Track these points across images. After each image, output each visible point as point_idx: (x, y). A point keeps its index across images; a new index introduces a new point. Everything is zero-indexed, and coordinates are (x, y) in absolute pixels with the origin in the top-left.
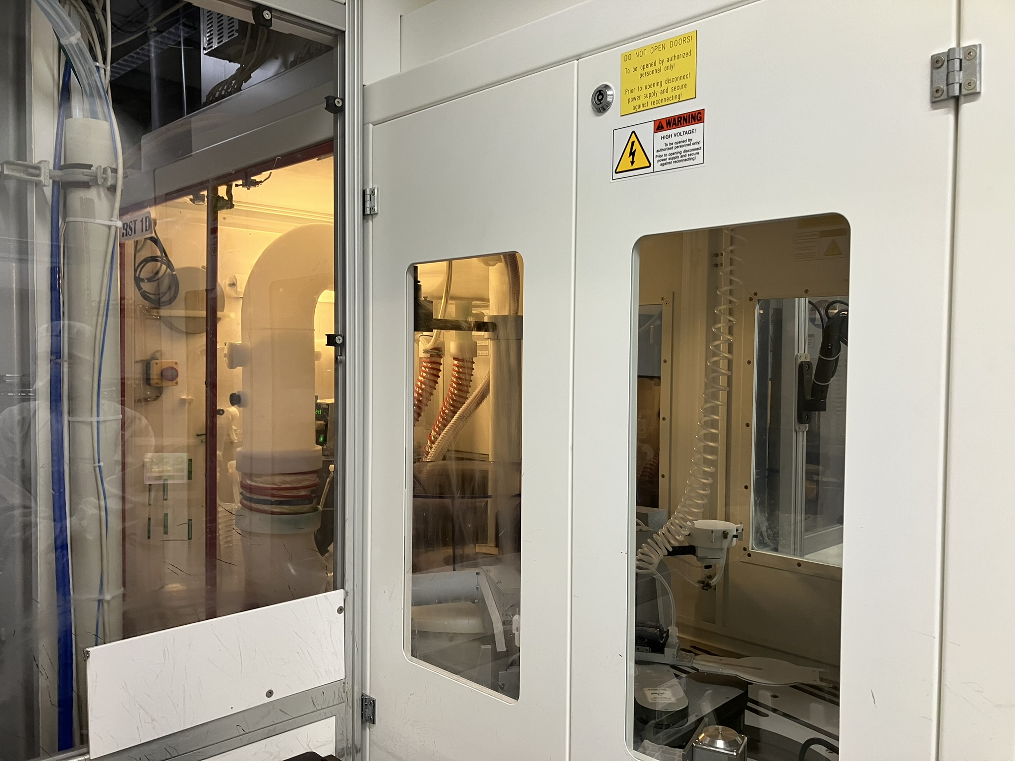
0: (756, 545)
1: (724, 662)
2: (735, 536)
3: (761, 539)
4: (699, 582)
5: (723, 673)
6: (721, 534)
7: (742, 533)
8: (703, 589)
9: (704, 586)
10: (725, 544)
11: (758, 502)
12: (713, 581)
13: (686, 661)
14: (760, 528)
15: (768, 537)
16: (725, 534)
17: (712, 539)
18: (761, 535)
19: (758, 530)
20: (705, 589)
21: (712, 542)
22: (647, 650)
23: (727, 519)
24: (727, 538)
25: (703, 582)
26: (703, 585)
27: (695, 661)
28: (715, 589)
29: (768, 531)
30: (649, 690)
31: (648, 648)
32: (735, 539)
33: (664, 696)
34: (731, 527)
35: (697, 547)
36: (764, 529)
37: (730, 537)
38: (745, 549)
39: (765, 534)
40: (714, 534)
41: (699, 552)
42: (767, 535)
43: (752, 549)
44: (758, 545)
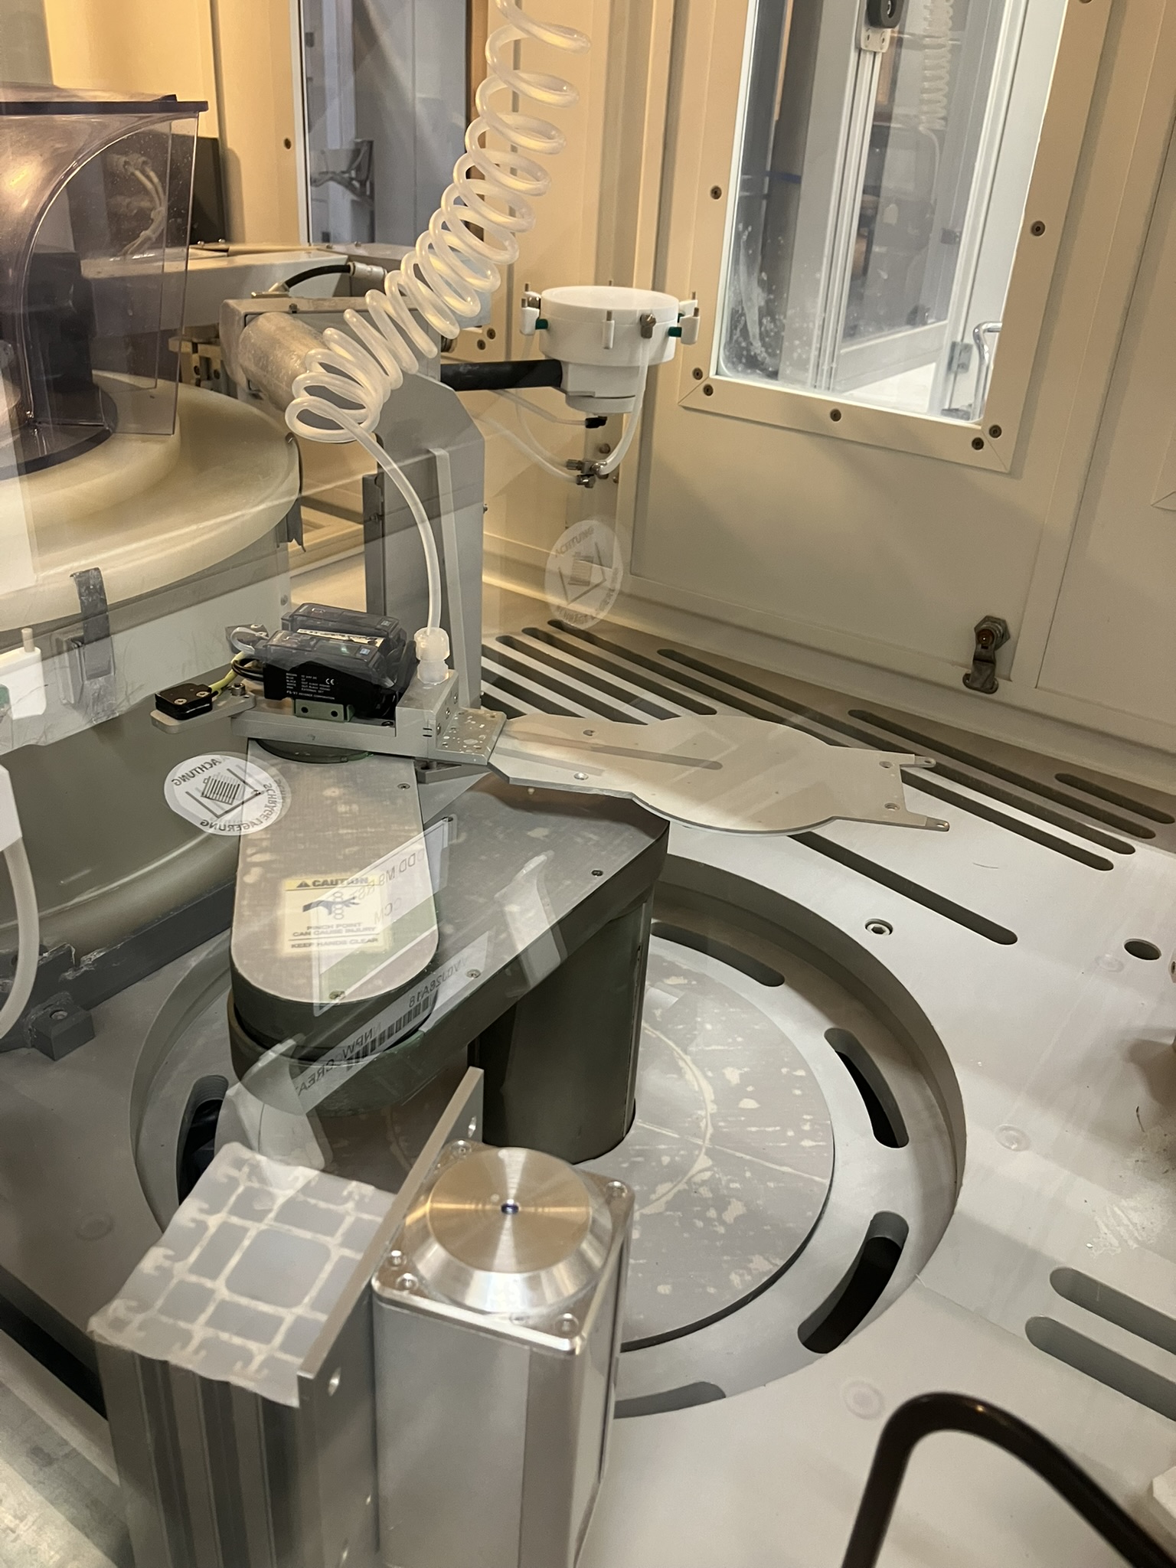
0: (728, 359)
1: (601, 742)
2: (675, 332)
3: (744, 344)
4: (571, 465)
5: (590, 789)
6: (632, 324)
7: (692, 323)
8: (579, 483)
9: (583, 477)
10: (645, 354)
11: (745, 237)
12: (609, 460)
13: (470, 746)
14: (743, 314)
15: (762, 339)
16: (646, 326)
17: (608, 340)
18: (745, 332)
19: (737, 319)
20: (587, 485)
21: (607, 348)
22: (334, 714)
23: (658, 285)
24: (650, 336)
25: (579, 466)
26: (579, 473)
27: (504, 743)
28: (616, 481)
29: (764, 321)
30: (303, 886)
31: (339, 708)
32: (673, 340)
33: (350, 915)
34: (667, 308)
35: (567, 363)
36: (752, 317)
37: (658, 330)
38: (698, 374)
39: (754, 330)
40: (613, 322)
41: (573, 380)
42: (761, 334)
43: (717, 374)
44: (733, 363)
